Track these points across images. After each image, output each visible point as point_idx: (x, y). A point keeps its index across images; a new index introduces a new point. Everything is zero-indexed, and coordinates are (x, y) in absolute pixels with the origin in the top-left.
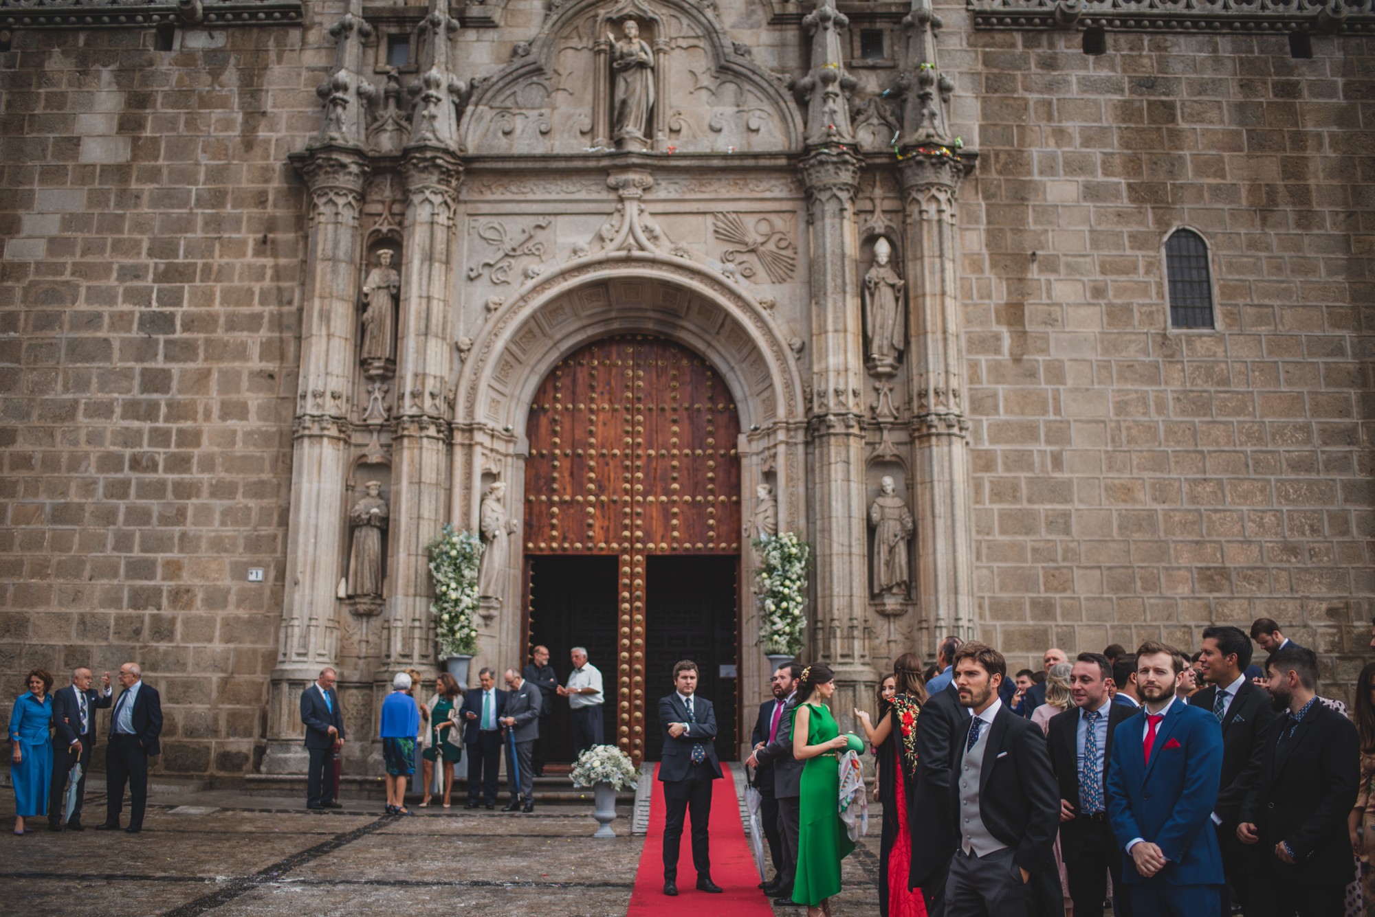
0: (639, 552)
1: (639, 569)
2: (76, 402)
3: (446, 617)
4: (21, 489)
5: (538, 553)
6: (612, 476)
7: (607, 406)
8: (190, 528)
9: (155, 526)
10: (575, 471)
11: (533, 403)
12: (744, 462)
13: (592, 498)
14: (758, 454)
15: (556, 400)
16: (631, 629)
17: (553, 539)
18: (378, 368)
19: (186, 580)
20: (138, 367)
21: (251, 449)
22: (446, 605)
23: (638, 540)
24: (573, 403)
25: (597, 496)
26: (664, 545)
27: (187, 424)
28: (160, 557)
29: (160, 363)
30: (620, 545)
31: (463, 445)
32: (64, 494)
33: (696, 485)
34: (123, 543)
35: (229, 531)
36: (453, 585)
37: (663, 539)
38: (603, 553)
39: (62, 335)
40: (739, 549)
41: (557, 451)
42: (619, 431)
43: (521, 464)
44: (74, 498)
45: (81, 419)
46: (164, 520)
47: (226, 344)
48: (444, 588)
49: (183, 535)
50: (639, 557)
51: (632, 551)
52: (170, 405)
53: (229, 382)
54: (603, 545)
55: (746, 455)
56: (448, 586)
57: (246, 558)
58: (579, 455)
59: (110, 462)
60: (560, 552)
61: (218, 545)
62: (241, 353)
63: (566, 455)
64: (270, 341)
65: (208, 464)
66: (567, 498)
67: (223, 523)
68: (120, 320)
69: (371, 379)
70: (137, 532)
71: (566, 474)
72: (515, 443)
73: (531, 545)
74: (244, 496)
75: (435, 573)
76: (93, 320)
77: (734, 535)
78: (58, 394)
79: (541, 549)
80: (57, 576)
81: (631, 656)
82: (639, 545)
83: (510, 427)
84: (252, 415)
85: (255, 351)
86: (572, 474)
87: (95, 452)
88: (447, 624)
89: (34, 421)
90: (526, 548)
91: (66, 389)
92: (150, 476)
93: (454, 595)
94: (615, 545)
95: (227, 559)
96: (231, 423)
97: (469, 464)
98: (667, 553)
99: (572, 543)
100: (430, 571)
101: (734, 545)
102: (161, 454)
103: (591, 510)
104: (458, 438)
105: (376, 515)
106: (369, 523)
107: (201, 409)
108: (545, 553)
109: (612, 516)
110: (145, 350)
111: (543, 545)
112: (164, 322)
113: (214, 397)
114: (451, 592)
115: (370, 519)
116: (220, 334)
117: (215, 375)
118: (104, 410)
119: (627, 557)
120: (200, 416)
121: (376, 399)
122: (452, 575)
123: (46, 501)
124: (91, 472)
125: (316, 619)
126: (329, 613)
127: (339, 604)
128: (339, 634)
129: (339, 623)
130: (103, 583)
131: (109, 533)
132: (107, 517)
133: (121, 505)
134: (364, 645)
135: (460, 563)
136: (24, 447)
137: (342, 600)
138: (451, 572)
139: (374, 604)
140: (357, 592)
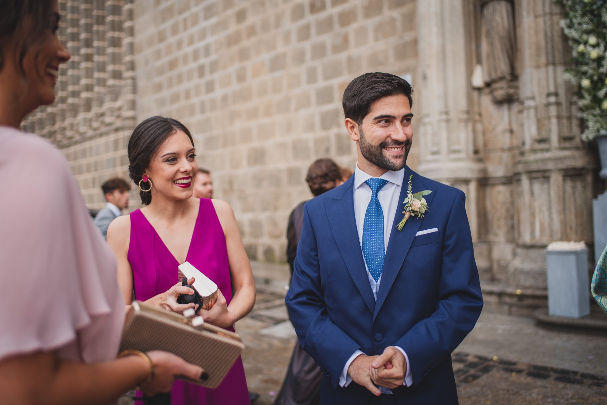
3: (586, 83)
4: (252, 52)
8: (353, 51)
9: (330, 57)
22: (584, 68)
28: (336, 82)
32: (275, 48)
34: (312, 77)
35: (381, 45)
36: (593, 40)
44: (281, 49)
46: (337, 49)
48: (581, 48)
49: (350, 58)
56: (586, 43)
59: (298, 13)
61: (375, 60)
67: (376, 39)
70: (319, 64)
75: (567, 31)
80: (277, 113)
87: (288, 8)
88: (589, 91)
92: (322, 15)
93: (594, 54)
100: (562, 30)
114: (589, 49)
122: (590, 27)
123: (266, 56)
124: (288, 25)
125: (447, 113)
126: (463, 104)
127: (475, 94)
128: (479, 127)
129: (480, 115)
130: (304, 113)
131: (302, 71)
132: (300, 58)
133: (307, 45)
134: (508, 135)
135: (599, 8)
136: (252, 19)
137: (479, 89)
138: (588, 24)
139: (510, 87)
140: (494, 76)
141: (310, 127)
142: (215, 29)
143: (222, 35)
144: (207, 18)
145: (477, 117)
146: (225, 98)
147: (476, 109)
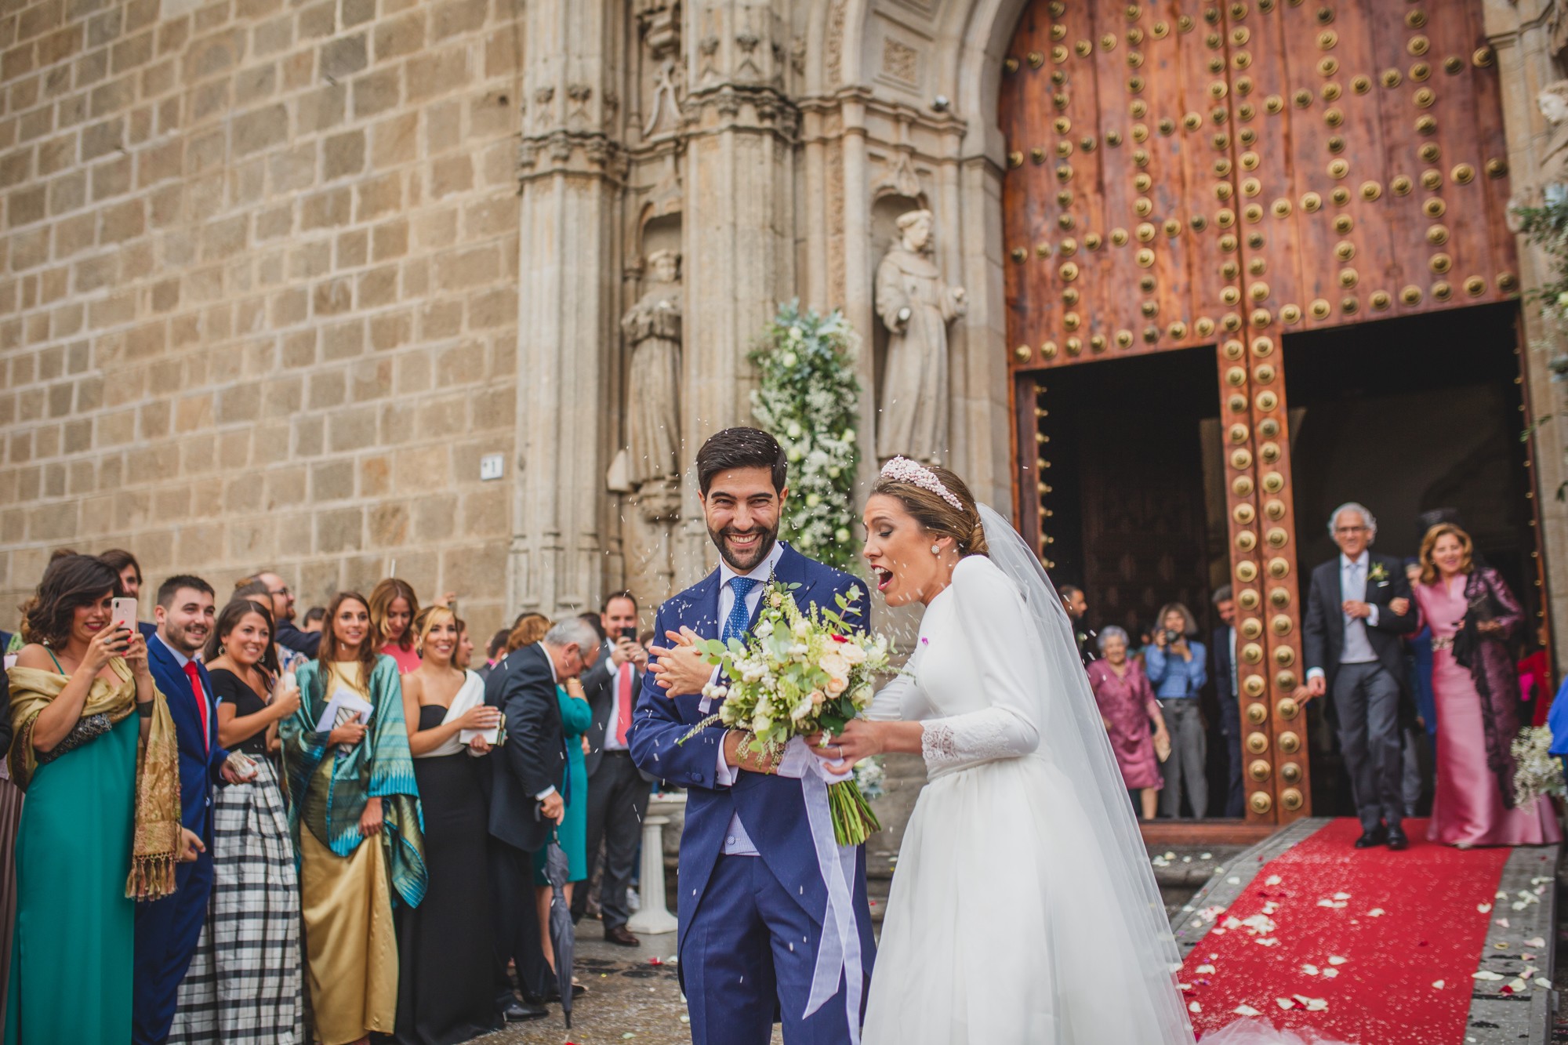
0: (1263, 326)
1: (1266, 368)
2: (246, 217)
4: (185, 374)
5: (1042, 364)
6: (1188, 171)
7: (1165, 26)
8: (396, 398)
9: (350, 405)
10: (1108, 177)
11: (1008, 55)
12: (1506, 57)
13: (1148, 228)
14: (1537, 23)
15: (1056, 39)
16: (1258, 507)
17: (1071, 328)
18: (663, 29)
19: (396, 491)
20: (319, 137)
21: (480, 237)
23: (1260, 301)
24: (1092, 36)
25: (1156, 222)
26: (1323, 304)
27: (387, 218)
28: (358, 455)
29: (348, 124)
30: (1217, 320)
31: (823, 141)
32: (235, 371)
33: (1390, 152)
34: (309, 441)
35: (451, 393)
37: (1319, 290)
38: (1179, 344)
39: (225, 116)
40: (1513, 284)
41: (1066, 144)
42: (1197, 69)
43: (976, 176)
44: (247, 377)
45: (254, 243)
46: (364, 391)
47: (436, 64)
49: (388, 411)
50: (1265, 341)
51: (1242, 330)
52: (364, 191)
53: (445, 127)
54: (1179, 326)
55: (1508, 38)
57: (479, 437)
58: (1113, 142)
59: (290, 307)
60: (1086, 356)
61: (438, 421)
62: (458, 73)
63: (1086, 148)
64: (499, 37)
65: (418, 282)
66: (1093, 237)
67: (443, 381)
68: (298, 67)
69: (658, 55)
70: (324, 414)
71: (1089, 189)
72: (962, 136)
73: (1024, 351)
74: (472, 325)
76: (262, 81)
77: (1501, 253)
78: (225, 212)
79: (1047, 356)
80: (229, 508)
81: (1261, 571)
82: (1261, 314)
83: (942, 100)
84: (478, 179)
85: (477, 61)
86: (1100, 188)
87: (271, 293)
89: (199, 262)
90: (1015, 358)
91: (235, 200)
92: (342, 319)
94: (1206, 322)
95: (451, 443)
96: (452, 199)
97: (839, 177)
98: (1332, 321)
99: (1109, 334)
101: (1502, 277)
102: (353, 276)
103: (1147, 254)
104: (812, 127)
105: (662, 313)
106: (651, 334)
107: (405, 186)
108: (1057, 362)
109: (1196, 260)
110: (327, 109)
111: (1048, 346)
112: (350, 53)
113: (423, 159)
115: (651, 325)
116: (430, 48)
117: (423, 121)
118: (278, 222)
119: (1235, 345)
120: (405, 199)
121: (664, 92)
122: (790, 408)
123: (214, 387)
124: (267, 328)
125: (557, 535)
126: (587, 521)
127: (614, 504)
128: (616, 563)
129: (620, 542)
130: (286, 511)
131: (291, 424)
132: (288, 399)
133: (304, 374)
134: (663, 580)
135: (805, 380)
136: (187, 305)
137: (621, 494)
138: (787, 402)
139: (670, 496)
140: (643, 475)
141: (299, 543)
142: (102, 313)
143: (118, 329)
144: (82, 286)
145: (614, 545)
146: (112, 465)
147: (613, 532)
